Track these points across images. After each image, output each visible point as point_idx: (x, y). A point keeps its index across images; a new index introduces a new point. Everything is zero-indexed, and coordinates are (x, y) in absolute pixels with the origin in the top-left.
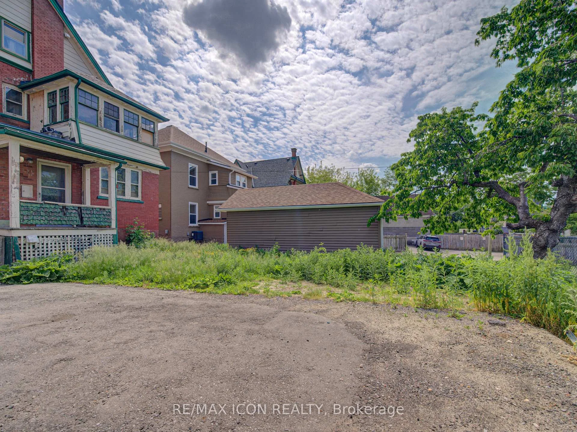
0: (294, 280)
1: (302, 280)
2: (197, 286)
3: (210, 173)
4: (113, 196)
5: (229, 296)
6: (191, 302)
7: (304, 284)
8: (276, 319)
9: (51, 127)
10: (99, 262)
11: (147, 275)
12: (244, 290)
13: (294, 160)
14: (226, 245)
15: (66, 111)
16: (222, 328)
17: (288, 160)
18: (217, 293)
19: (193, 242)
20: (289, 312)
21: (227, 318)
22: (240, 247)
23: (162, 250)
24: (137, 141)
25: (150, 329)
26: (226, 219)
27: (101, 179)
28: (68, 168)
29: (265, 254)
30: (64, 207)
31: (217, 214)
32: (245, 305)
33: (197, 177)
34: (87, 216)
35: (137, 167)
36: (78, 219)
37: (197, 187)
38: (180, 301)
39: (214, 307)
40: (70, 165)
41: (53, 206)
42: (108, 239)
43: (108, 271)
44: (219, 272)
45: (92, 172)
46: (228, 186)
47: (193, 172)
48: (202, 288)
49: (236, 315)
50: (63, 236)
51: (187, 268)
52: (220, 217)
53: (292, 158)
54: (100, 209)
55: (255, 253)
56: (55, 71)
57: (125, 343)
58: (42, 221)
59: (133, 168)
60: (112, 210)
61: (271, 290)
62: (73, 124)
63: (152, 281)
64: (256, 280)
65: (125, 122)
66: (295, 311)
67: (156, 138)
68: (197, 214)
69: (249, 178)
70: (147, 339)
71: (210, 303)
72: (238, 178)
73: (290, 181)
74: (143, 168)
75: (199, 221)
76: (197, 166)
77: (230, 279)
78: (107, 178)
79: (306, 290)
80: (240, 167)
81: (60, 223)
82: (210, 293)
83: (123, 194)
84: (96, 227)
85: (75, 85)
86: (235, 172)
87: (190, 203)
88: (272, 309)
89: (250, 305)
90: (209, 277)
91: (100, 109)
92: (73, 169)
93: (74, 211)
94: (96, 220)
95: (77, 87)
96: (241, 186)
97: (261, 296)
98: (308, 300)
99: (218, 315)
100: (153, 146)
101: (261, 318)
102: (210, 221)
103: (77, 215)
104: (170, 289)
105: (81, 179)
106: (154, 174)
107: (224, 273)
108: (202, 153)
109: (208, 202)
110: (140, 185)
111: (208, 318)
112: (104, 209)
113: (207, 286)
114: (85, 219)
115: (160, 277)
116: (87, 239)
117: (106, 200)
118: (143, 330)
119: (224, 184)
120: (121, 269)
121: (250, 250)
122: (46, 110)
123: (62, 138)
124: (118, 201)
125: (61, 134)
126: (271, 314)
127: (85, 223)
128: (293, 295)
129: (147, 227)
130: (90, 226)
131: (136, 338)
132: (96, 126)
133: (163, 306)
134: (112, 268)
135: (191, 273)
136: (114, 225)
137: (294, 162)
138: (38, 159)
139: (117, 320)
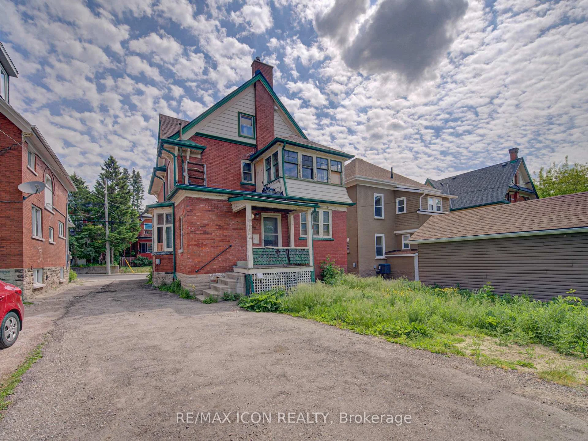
0: (520, 342)
1: (536, 343)
2: (387, 333)
3: (397, 200)
4: (310, 237)
5: (425, 353)
6: (382, 354)
7: (539, 350)
8: (492, 402)
9: (268, 186)
10: (302, 298)
11: (339, 314)
12: (444, 348)
13: (514, 164)
14: (417, 283)
15: (277, 171)
16: (419, 398)
17: (504, 166)
18: (410, 346)
19: (380, 278)
20: (514, 397)
21: (424, 384)
22: (436, 286)
23: (352, 287)
24: (327, 184)
25: (345, 379)
26: (417, 250)
27: (301, 222)
28: (279, 216)
29: (470, 296)
30: (278, 251)
31: (406, 245)
32: (445, 370)
33: (382, 207)
34: (292, 256)
35: (328, 207)
36: (287, 259)
37: (383, 217)
38: (371, 350)
39: (407, 365)
40: (280, 214)
41: (271, 250)
42: (308, 276)
43: (309, 307)
44: (412, 320)
45: (294, 218)
46: (418, 212)
47: (378, 201)
48: (394, 337)
49: (435, 383)
50: (278, 273)
51: (377, 311)
52: (409, 248)
53: (511, 162)
54: (302, 250)
55: (456, 294)
56: (270, 141)
57: (326, 389)
58: (265, 262)
59: (325, 209)
60: (310, 250)
61: (482, 352)
62: (281, 180)
63: (344, 321)
64: (460, 333)
65: (317, 168)
66: (523, 396)
67: (343, 176)
68: (383, 246)
69: (445, 199)
70: (343, 389)
71: (402, 358)
72: (430, 201)
73: (508, 194)
74: (332, 208)
75: (386, 253)
76: (382, 196)
77: (425, 331)
78: (306, 221)
79: (542, 361)
80: (434, 187)
81: (275, 263)
82: (402, 345)
83: (318, 233)
84: (299, 265)
85: (282, 148)
86: (427, 195)
87: (376, 235)
88: (487, 385)
89: (453, 371)
90: (400, 324)
91: (299, 162)
92: (282, 217)
93: (284, 253)
94: (298, 259)
95: (283, 149)
96: (435, 210)
97: (468, 361)
98: (549, 382)
99: (413, 378)
100: (341, 185)
101: (470, 395)
102: (398, 252)
103: (286, 256)
104: (360, 332)
105: (288, 224)
106: (342, 212)
107: (417, 322)
108: (388, 181)
109: (395, 232)
110: (330, 224)
111: (402, 380)
112: (304, 249)
113: (399, 335)
114: (291, 259)
115: (351, 318)
116: (293, 275)
117: (305, 240)
118: (339, 379)
119: (414, 209)
120: (318, 306)
121: (449, 291)
122: (265, 172)
123: (275, 193)
124: (314, 240)
125: (274, 190)
126: (484, 392)
127: (291, 262)
128: (520, 368)
129: (337, 263)
130: (295, 264)
131: (334, 387)
132: (297, 178)
133: (355, 353)
134: (312, 304)
135: (380, 316)
136: (311, 263)
137: (514, 167)
138: (261, 213)
139: (318, 361)
